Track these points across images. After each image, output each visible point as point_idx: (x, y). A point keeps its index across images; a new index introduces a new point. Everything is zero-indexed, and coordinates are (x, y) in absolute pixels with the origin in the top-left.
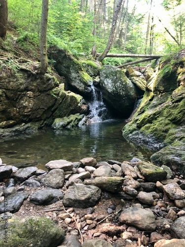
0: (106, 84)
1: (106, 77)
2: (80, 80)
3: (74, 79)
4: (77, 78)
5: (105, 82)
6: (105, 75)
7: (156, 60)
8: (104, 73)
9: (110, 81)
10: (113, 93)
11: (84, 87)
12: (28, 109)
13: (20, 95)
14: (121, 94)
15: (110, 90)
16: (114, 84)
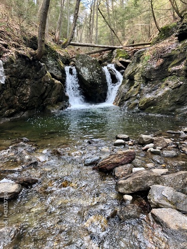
0: (82, 72)
1: (83, 66)
2: (58, 67)
3: (50, 67)
4: (55, 65)
5: (81, 70)
6: (82, 64)
7: (112, 51)
8: (80, 61)
9: (87, 70)
10: (90, 81)
11: (62, 75)
12: (26, 96)
13: (20, 82)
14: (98, 82)
15: (86, 79)
16: (90, 73)
